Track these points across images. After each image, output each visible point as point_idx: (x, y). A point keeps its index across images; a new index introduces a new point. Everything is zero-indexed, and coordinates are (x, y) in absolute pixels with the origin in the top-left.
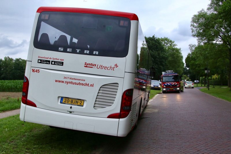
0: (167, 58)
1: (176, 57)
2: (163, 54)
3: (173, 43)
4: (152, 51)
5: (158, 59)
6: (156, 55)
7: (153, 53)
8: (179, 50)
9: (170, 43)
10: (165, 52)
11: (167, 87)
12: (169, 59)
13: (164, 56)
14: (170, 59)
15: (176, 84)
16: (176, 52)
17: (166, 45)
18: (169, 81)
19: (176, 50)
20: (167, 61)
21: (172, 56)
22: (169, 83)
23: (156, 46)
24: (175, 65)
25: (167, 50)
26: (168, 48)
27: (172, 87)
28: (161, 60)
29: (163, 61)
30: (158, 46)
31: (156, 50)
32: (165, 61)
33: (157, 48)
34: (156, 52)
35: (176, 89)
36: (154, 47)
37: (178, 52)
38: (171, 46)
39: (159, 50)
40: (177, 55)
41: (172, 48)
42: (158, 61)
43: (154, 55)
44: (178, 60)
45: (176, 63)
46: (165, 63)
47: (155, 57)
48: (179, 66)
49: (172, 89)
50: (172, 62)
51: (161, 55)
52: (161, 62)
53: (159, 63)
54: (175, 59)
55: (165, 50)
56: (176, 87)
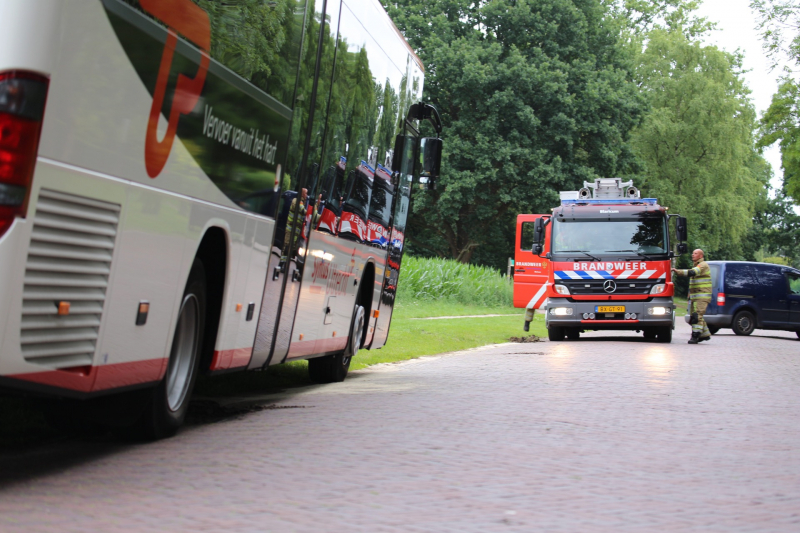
0: (634, 112)
1: (703, 113)
2: (612, 84)
3: (691, 7)
4: (531, 56)
5: (570, 115)
6: (555, 86)
7: (532, 68)
8: (731, 60)
9: (671, 9)
10: (625, 67)
12: (656, 122)
13: (613, 96)
14: (659, 120)
15: (647, 275)
16: (707, 72)
17: (638, 22)
18: (593, 252)
19: (710, 62)
20: (634, 135)
21: (673, 102)
22: (599, 264)
23: (564, 24)
24: (697, 172)
25: (642, 60)
26: (654, 43)
27: (614, 297)
28: (589, 129)
29: (604, 135)
30: (576, 21)
31: (561, 50)
32: (620, 135)
33: (565, 35)
34: (560, 68)
35: (647, 311)
36: (546, 25)
37: (723, 77)
38: (676, 32)
39: (582, 51)
40: (711, 98)
41: (681, 48)
42: (565, 134)
43: (542, 83)
44: (716, 135)
45: (703, 160)
46: (622, 150)
47: (551, 100)
48: (721, 183)
49: (616, 311)
50: (676, 148)
51: (593, 89)
52: (593, 140)
53: (576, 145)
54: (696, 129)
55: (631, 53)
56: (645, 297)
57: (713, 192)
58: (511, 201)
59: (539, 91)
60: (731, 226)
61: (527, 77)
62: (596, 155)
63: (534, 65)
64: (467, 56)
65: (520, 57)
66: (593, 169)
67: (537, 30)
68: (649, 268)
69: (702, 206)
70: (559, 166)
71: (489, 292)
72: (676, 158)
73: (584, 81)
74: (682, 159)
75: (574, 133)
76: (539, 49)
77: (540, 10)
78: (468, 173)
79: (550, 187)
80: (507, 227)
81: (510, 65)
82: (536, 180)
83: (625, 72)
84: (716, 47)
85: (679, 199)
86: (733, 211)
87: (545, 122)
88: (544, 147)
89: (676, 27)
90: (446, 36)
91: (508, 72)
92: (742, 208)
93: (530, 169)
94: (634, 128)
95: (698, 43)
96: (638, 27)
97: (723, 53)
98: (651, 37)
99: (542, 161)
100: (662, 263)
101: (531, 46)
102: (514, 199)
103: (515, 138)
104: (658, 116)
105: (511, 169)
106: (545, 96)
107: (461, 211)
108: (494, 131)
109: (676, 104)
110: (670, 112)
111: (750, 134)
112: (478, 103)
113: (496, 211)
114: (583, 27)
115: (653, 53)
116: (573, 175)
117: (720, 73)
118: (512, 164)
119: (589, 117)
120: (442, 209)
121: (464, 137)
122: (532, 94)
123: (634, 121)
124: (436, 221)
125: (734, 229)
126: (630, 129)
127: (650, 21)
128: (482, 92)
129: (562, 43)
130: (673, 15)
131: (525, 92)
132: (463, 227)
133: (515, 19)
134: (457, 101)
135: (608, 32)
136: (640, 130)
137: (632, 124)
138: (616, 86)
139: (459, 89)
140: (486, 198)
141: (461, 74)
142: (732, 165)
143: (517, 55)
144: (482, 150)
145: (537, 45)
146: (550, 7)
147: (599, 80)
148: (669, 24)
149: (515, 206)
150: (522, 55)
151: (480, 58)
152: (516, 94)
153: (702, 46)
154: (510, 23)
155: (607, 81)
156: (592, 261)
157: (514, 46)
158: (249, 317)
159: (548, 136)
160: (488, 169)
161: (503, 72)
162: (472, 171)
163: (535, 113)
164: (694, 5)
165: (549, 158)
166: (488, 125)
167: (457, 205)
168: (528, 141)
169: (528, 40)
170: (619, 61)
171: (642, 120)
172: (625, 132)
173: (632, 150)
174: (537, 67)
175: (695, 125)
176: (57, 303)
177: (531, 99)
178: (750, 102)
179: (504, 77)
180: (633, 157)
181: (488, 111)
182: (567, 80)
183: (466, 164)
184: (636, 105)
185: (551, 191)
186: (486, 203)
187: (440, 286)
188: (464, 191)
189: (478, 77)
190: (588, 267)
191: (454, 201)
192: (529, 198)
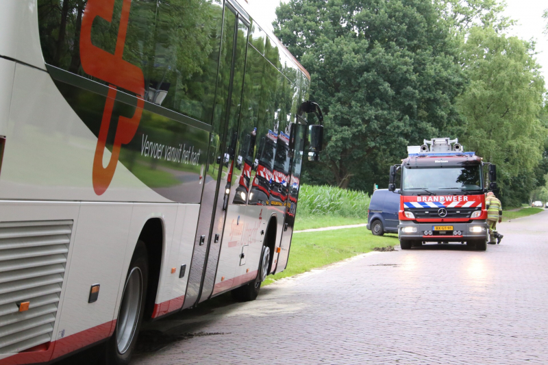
0: (459, 85)
1: (507, 83)
2: (443, 66)
3: (499, 9)
4: (388, 48)
5: (415, 88)
6: (405, 68)
7: (389, 57)
8: (527, 46)
9: (485, 12)
10: (452, 54)
11: (424, 215)
12: (474, 90)
13: (444, 74)
14: (477, 89)
15: (468, 204)
16: (509, 55)
17: (462, 21)
18: (430, 189)
19: (512, 48)
20: (459, 100)
21: (486, 76)
22: (435, 197)
23: (410, 26)
24: (503, 123)
25: (464, 48)
26: (473, 36)
27: (445, 220)
28: (428, 97)
29: (438, 100)
30: (418, 23)
31: (409, 43)
32: (449, 100)
33: (412, 33)
34: (408, 56)
35: (469, 229)
36: (399, 26)
37: (521, 58)
38: (488, 28)
39: (423, 44)
40: (512, 72)
41: (492, 39)
42: (412, 100)
43: (396, 67)
44: (516, 98)
45: (507, 115)
46: (450, 110)
47: (402, 78)
48: (519, 130)
49: (447, 229)
50: (488, 108)
51: (431, 70)
52: (430, 104)
53: (419, 107)
54: (502, 94)
55: (456, 44)
56: (468, 220)
57: (514, 137)
58: (375, 146)
59: (393, 72)
60: (526, 160)
61: (386, 62)
62: (433, 114)
63: (390, 54)
64: (345, 49)
65: (381, 49)
66: (430, 124)
67: (392, 31)
68: (469, 200)
69: (506, 146)
70: (407, 122)
71: (361, 208)
72: (487, 114)
73: (425, 64)
74: (492, 115)
75: (418, 99)
76: (394, 43)
77: (394, 16)
78: (346, 128)
79: (401, 136)
80: (372, 162)
81: (374, 55)
82: (392, 132)
83: (453, 57)
84: (516, 37)
85: (490, 142)
86: (529, 150)
87: (398, 92)
88: (397, 110)
89: (488, 24)
90: (331, 35)
91: (373, 59)
92: (535, 148)
93: (388, 124)
94: (459, 95)
95: (504, 35)
96: (462, 25)
97: (522, 41)
98: (471, 32)
99: (396, 119)
100: (479, 196)
101: (388, 41)
102: (377, 145)
103: (377, 104)
104: (475, 86)
105: (375, 125)
106: (398, 75)
107: (342, 153)
108: (364, 99)
109: (488, 77)
110: (484, 83)
111: (541, 96)
112: (353, 81)
113: (365, 153)
114: (424, 27)
115: (472, 43)
116: (417, 128)
117: (520, 55)
118: (376, 121)
119: (428, 89)
120: (329, 152)
121: (343, 103)
122: (390, 74)
123: (459, 90)
124: (325, 159)
125: (528, 162)
126: (456, 95)
127: (470, 21)
128: (355, 73)
129: (409, 39)
130: (486, 16)
131: (384, 72)
132: (343, 163)
133: (378, 23)
134: (338, 80)
135: (441, 30)
136: (463, 96)
137: (458, 93)
138: (446, 67)
139: (340, 71)
140: (359, 144)
141: (341, 60)
142: (527, 119)
143: (379, 48)
144: (355, 113)
145: (393, 41)
146: (401, 14)
147: (435, 63)
148: (483, 22)
149: (378, 149)
150: (382, 47)
151: (354, 50)
152: (378, 74)
153: (506, 37)
154: (374, 26)
155: (440, 64)
156: (430, 195)
157: (376, 42)
158: (182, 275)
159: (400, 102)
160: (359, 125)
161: (369, 60)
162: (349, 126)
163: (391, 87)
164: (501, 9)
165: (400, 117)
166: (359, 96)
167: (339, 150)
168: (386, 106)
169: (386, 37)
170: (449, 49)
171: (464, 90)
172: (453, 98)
173: (457, 111)
174: (393, 55)
175: (501, 92)
176: (18, 304)
177: (389, 77)
178: (541, 75)
179: (370, 63)
180: (458, 114)
181: (359, 86)
182: (413, 64)
183: (345, 122)
184: (461, 79)
185: (402, 139)
186: (358, 147)
187: (328, 205)
188: (344, 140)
189: (353, 63)
190: (427, 199)
191: (337, 147)
192: (387, 144)
